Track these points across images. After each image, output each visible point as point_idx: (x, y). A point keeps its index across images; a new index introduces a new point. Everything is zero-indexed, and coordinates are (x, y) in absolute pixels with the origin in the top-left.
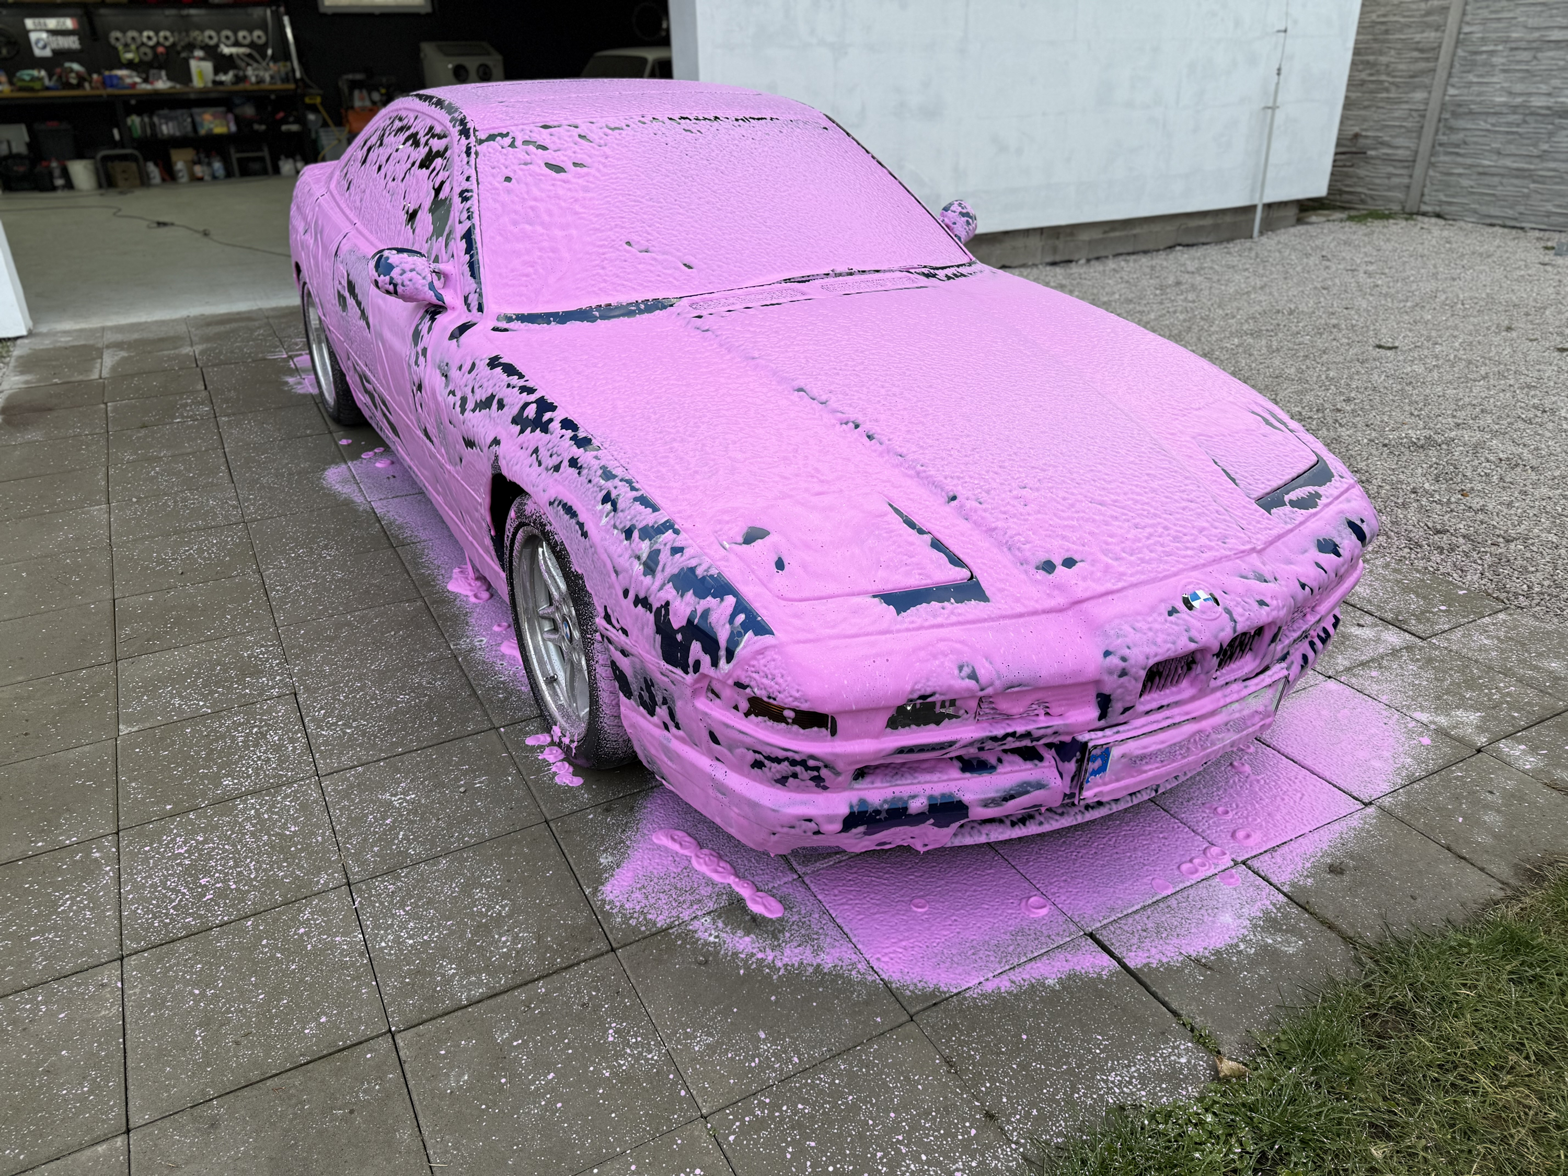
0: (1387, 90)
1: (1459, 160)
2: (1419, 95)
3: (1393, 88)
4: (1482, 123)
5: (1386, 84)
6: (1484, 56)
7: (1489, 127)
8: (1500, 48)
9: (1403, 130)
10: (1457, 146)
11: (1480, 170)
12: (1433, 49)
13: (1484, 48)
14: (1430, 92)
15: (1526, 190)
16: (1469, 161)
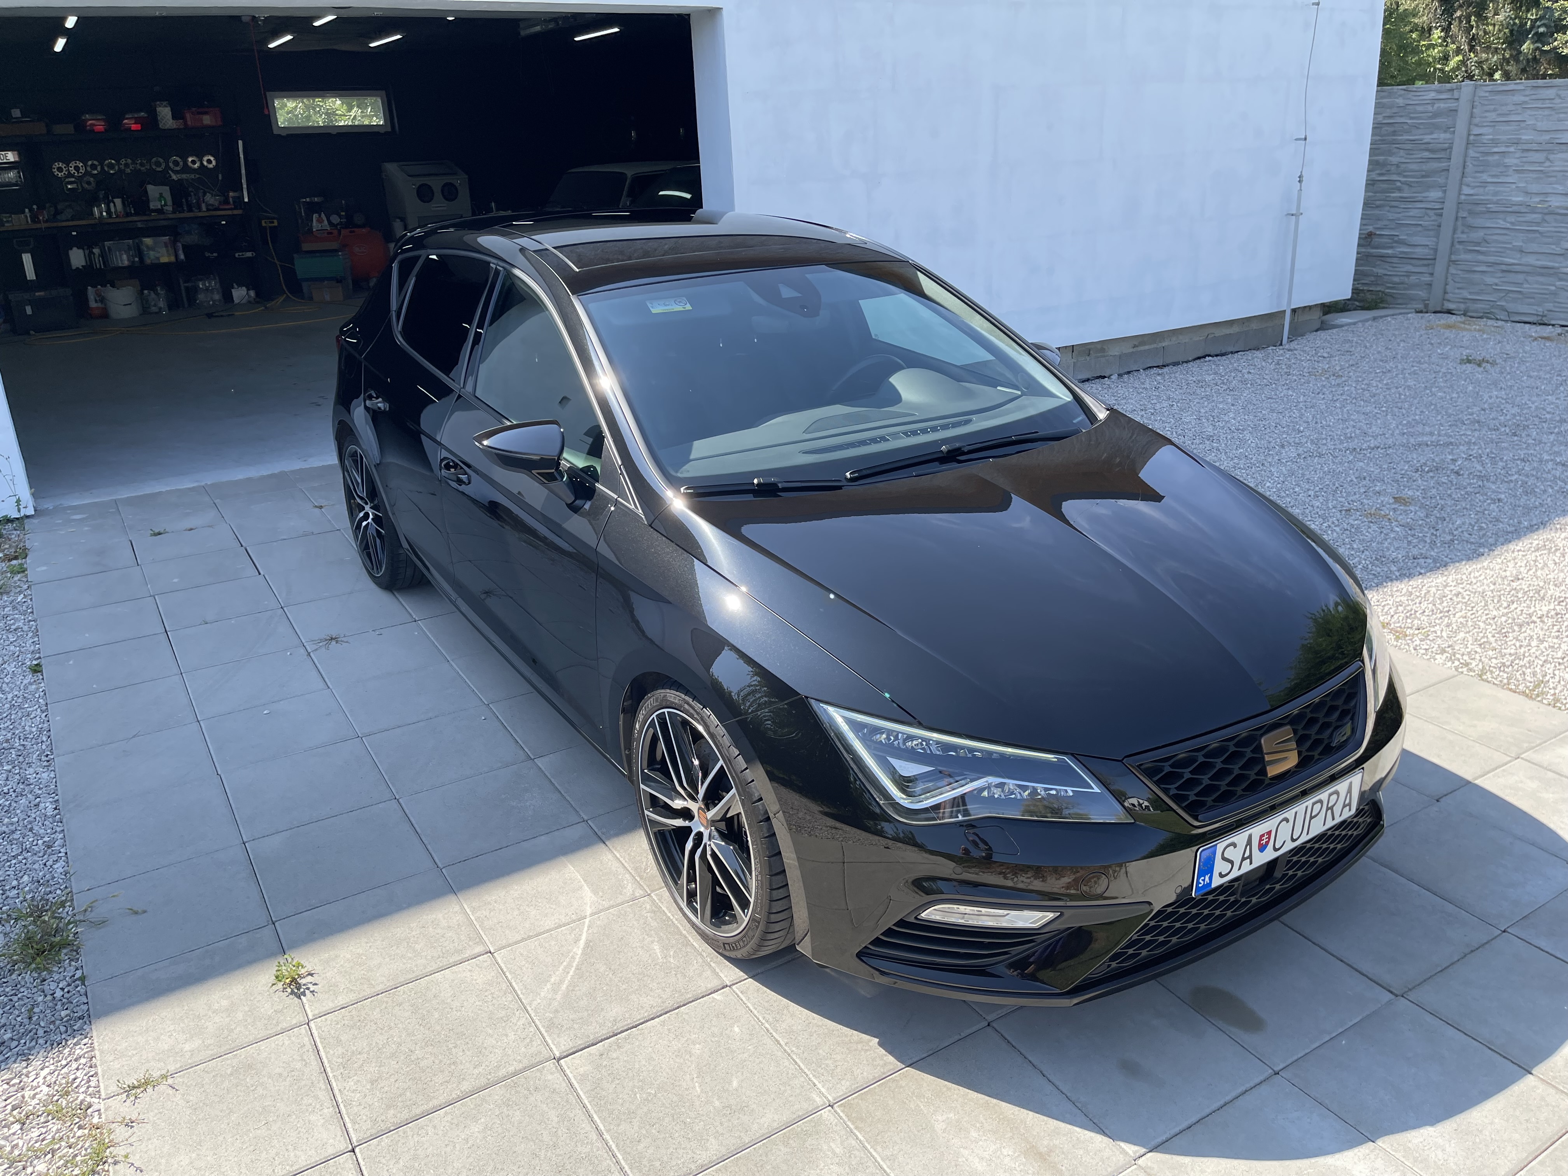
0: (1399, 190)
1: (1481, 258)
2: (1435, 194)
3: (1406, 187)
4: (1501, 222)
5: (1399, 184)
6: (1496, 157)
7: (1508, 226)
8: (1512, 149)
9: (1420, 229)
10: (1478, 244)
11: (1504, 267)
12: (1445, 150)
13: (1496, 150)
14: (1445, 192)
15: (1553, 288)
16: (1491, 259)
